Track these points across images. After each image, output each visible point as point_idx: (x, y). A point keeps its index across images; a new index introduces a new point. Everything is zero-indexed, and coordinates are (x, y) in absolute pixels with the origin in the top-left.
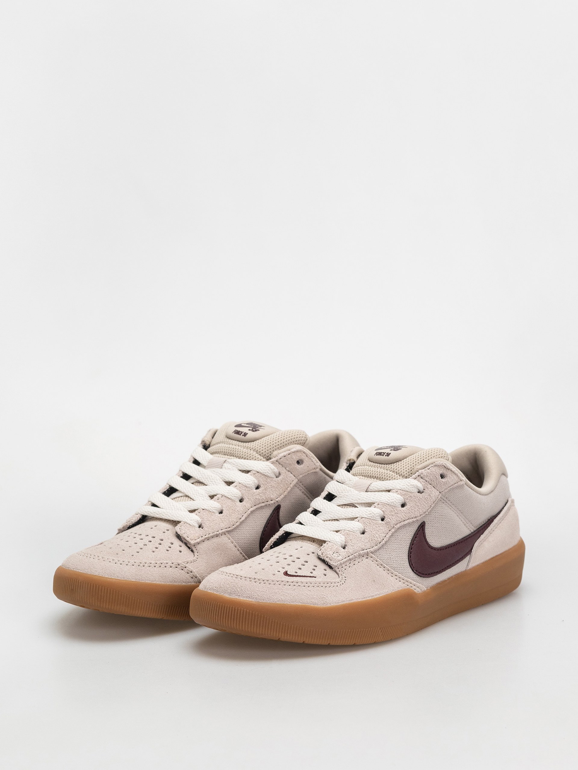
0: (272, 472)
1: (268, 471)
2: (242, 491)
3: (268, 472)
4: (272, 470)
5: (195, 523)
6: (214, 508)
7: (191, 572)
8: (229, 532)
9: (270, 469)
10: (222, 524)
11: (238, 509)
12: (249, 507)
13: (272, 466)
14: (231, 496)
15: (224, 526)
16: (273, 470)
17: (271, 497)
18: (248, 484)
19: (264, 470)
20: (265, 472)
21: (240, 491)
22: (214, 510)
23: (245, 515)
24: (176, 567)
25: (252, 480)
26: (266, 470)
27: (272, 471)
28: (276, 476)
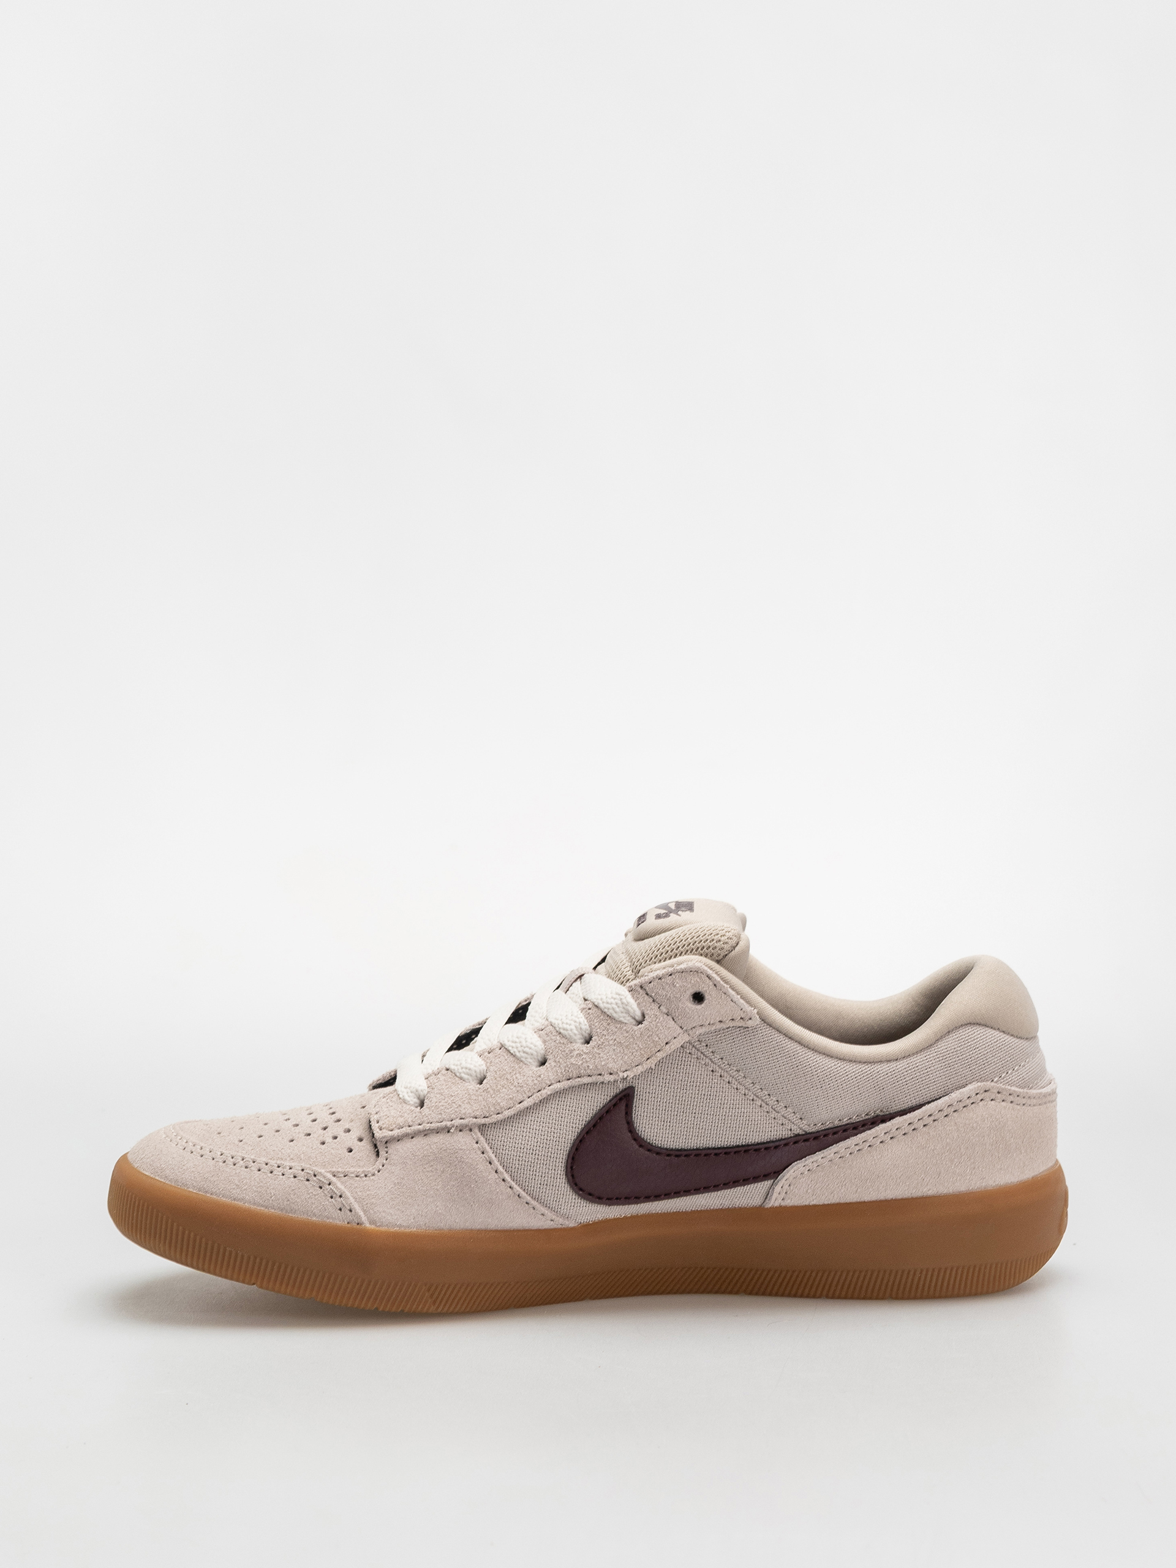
0: (623, 1010)
1: (615, 1006)
2: (547, 1044)
3: (613, 1009)
4: (624, 1006)
5: (410, 1094)
6: (466, 1068)
7: (341, 1196)
8: (482, 1128)
9: (619, 1002)
10: (468, 1106)
11: (520, 1081)
12: (550, 1080)
13: (629, 998)
14: (515, 1050)
15: (470, 1111)
16: (626, 1005)
17: (610, 1066)
18: (564, 1029)
19: (608, 1003)
20: (608, 1009)
21: (545, 1042)
22: (464, 1073)
23: (537, 1097)
24: (308, 1180)
25: (575, 1022)
26: (611, 1004)
27: (624, 1008)
28: (634, 1019)
